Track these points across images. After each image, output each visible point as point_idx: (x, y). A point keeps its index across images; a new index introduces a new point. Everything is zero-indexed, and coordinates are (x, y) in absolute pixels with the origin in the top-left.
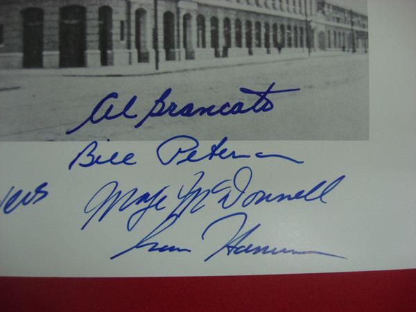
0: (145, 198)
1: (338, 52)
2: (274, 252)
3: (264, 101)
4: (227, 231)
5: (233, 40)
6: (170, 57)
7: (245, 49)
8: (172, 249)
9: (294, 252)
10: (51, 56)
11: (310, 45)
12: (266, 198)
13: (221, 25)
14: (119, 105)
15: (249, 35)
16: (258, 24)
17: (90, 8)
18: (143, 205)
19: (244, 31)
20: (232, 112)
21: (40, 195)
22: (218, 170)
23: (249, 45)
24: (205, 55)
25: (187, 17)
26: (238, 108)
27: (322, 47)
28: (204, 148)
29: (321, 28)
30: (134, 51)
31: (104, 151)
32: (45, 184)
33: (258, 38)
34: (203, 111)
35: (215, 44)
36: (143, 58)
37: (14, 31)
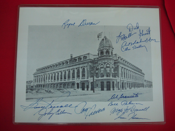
0: (119, 110)
1: (148, 88)
2: (139, 119)
3: (137, 95)
4: (132, 115)
5: (132, 86)
6: (123, 89)
7: (134, 88)
8: (124, 118)
9: (142, 119)
10: (105, 89)
11: (143, 87)
12: (138, 110)
13: (130, 84)
14: (115, 96)
15: (134, 86)
16: (136, 84)
17: (111, 82)
18: (119, 111)
19: (134, 85)
20: (132, 97)
21: (104, 110)
22: (130, 106)
23: (134, 87)
24: (128, 89)
25: (125, 83)
26: (133, 97)
27: (145, 87)
28: (128, 103)
29: (145, 84)
30: (118, 88)
31: (113, 103)
32: (104, 108)
33: (136, 86)
34: (128, 97)
35: (129, 87)
36: (119, 89)
37: (99, 85)
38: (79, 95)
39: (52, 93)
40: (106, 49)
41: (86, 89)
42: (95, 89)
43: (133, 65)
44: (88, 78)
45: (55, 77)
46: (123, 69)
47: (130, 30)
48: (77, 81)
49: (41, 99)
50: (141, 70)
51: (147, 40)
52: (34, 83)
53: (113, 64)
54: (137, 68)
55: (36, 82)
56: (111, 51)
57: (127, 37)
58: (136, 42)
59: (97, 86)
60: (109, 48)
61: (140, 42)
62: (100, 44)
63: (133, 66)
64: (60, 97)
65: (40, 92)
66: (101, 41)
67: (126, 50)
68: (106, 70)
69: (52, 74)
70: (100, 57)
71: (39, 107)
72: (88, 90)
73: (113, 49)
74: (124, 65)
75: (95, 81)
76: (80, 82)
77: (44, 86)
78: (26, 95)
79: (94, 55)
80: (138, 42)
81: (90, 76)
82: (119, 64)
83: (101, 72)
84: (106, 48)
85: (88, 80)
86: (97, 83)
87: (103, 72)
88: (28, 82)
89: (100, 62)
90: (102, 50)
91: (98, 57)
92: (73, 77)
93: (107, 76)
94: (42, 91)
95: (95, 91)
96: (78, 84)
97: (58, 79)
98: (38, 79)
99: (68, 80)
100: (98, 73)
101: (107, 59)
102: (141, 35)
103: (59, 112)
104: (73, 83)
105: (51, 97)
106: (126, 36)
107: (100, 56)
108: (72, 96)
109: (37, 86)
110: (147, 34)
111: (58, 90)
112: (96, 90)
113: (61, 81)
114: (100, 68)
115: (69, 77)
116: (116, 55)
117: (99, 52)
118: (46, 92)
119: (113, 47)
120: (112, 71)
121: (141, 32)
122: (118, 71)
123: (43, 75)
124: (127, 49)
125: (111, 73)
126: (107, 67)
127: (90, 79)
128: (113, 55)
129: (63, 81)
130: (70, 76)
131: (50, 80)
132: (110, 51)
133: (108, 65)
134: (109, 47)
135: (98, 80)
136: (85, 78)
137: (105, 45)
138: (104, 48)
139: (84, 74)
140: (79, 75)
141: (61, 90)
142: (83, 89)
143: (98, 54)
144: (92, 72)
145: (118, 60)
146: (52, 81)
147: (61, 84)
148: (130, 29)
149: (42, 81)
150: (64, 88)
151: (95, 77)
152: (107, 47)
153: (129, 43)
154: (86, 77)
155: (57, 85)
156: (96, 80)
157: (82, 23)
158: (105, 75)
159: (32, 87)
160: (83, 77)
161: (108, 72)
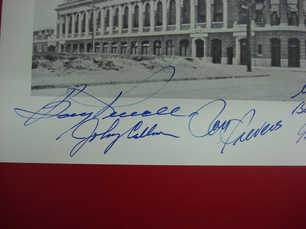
10: (284, 61)
17: (301, 40)
21: (278, 126)
32: (281, 121)
37: (267, 49)
38: (203, 79)
39: (118, 70)
41: (224, 60)
42: (253, 59)
44: (230, 25)
45: (125, 18)
48: (197, 32)
49: (81, 88)
52: (58, 36)
55: (64, 32)
59: (260, 52)
64: (142, 82)
65: (79, 64)
68: (287, 5)
69: (117, 10)
71: (73, 115)
72: (230, 62)
75: (253, 34)
76: (208, 38)
77: (90, 46)
78: (33, 76)
81: (237, 18)
83: (272, 10)
85: (230, 30)
86: (260, 43)
87: (277, 9)
88: (40, 34)
92: (186, 20)
93: (290, 23)
94: (85, 63)
95: (253, 67)
96: (199, 43)
97: (136, 25)
98: (70, 25)
99: (168, 29)
100: (262, 10)
103: (139, 132)
104: (184, 38)
105: (113, 81)
108: (180, 80)
109: (69, 46)
111: (135, 59)
112: (255, 65)
113: (144, 31)
115: (171, 21)
118: (97, 65)
123: (89, 11)
125: (302, 15)
127: (239, 29)
129: (152, 32)
130: (175, 17)
131: (110, 29)
135: (264, 32)
136: (221, 26)
139: (220, 11)
140: (202, 13)
141: (146, 59)
142: (216, 60)
144: (243, 7)
146: (115, 32)
147: (145, 40)
149: (83, 30)
150: (155, 53)
151: (253, 22)
154: (225, 22)
155: (133, 45)
156: (257, 33)
158: (284, 17)
159: (52, 48)
160: (214, 20)
161: (292, 10)
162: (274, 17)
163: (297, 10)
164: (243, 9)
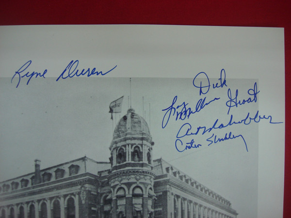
40: (132, 145)
43: (208, 190)
46: (180, 200)
47: (201, 92)
50: (229, 203)
51: (248, 119)
53: (151, 188)
54: (218, 196)
56: (147, 152)
57: (194, 110)
58: (217, 126)
60: (140, 142)
61: (230, 124)
62: (115, 132)
63: (206, 191)
66: (119, 123)
67: (189, 148)
68: (132, 205)
70: (116, 168)
73: (153, 144)
74: (182, 189)
79: (98, 163)
80: (222, 126)
82: (168, 186)
83: (119, 210)
84: (133, 142)
87: (123, 210)
89: (115, 182)
90: (121, 149)
91: (109, 167)
100: (109, 211)
101: (134, 172)
102: (233, 104)
106: (190, 109)
107: (115, 163)
110: (249, 100)
114: (114, 198)
116: (159, 160)
117: (112, 154)
119: (153, 141)
120: (150, 207)
121: (233, 97)
122: (165, 206)
124: (192, 143)
125: (146, 213)
126: (135, 196)
128: (152, 162)
132: (145, 151)
133: (138, 191)
134: (142, 139)
137: (131, 134)
138: (128, 142)
139: (73, 213)
140: (57, 216)
143: (111, 159)
144: (93, 208)
145: (166, 176)
148: (201, 88)
152: (135, 139)
153: (198, 129)
157: (68, 71)
158: (129, 216)
161: (137, 210)
162: (121, 216)
163: (141, 209)
164: (93, 211)
